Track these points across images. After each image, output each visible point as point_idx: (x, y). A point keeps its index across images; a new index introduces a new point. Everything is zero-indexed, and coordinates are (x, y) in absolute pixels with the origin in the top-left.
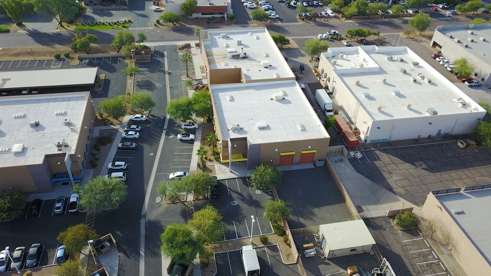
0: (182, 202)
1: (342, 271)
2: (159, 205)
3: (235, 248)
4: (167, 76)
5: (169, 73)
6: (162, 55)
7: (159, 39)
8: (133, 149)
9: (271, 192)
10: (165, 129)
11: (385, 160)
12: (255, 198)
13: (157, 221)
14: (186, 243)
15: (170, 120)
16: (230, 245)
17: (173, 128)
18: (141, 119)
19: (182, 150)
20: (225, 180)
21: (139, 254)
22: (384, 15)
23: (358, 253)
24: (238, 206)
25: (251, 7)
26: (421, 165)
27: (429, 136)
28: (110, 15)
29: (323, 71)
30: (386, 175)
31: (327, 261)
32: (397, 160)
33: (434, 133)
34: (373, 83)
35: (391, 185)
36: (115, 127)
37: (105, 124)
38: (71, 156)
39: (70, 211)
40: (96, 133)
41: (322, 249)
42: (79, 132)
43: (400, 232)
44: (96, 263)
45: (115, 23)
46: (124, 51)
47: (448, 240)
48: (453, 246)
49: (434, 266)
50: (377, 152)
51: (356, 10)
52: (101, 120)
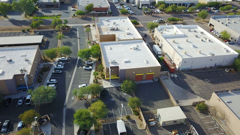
0: (85, 99)
1: (170, 133)
2: (73, 101)
3: (113, 122)
4: (78, 40)
5: (79, 38)
6: (76, 30)
7: (74, 23)
8: (60, 73)
9: (131, 94)
10: (77, 64)
11: (189, 78)
12: (123, 97)
13: (72, 109)
14: (87, 118)
15: (80, 60)
16: (111, 120)
17: (81, 64)
18: (65, 59)
19: (86, 74)
20: (108, 88)
21: (62, 126)
22: (185, 12)
23: (177, 123)
24: (114, 101)
25: (120, 9)
26: (207, 81)
27: (211, 67)
28: (51, 12)
29: (156, 37)
30: (190, 86)
31: (161, 128)
32: (195, 78)
33: (213, 65)
34: (182, 42)
35: (193, 90)
36: (51, 63)
37: (46, 62)
38: (28, 75)
39: (26, 104)
40: (42, 66)
41: (159, 122)
42: (32, 64)
43: (198, 113)
44: (39, 130)
45: (53, 16)
46: (56, 28)
47: (224, 116)
48: (227, 119)
49: (217, 130)
50: (185, 74)
51: (172, 9)
52: (44, 60)
